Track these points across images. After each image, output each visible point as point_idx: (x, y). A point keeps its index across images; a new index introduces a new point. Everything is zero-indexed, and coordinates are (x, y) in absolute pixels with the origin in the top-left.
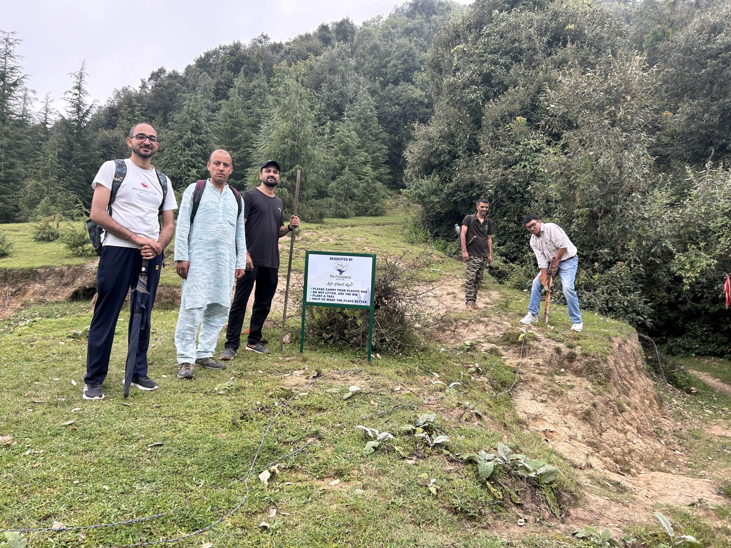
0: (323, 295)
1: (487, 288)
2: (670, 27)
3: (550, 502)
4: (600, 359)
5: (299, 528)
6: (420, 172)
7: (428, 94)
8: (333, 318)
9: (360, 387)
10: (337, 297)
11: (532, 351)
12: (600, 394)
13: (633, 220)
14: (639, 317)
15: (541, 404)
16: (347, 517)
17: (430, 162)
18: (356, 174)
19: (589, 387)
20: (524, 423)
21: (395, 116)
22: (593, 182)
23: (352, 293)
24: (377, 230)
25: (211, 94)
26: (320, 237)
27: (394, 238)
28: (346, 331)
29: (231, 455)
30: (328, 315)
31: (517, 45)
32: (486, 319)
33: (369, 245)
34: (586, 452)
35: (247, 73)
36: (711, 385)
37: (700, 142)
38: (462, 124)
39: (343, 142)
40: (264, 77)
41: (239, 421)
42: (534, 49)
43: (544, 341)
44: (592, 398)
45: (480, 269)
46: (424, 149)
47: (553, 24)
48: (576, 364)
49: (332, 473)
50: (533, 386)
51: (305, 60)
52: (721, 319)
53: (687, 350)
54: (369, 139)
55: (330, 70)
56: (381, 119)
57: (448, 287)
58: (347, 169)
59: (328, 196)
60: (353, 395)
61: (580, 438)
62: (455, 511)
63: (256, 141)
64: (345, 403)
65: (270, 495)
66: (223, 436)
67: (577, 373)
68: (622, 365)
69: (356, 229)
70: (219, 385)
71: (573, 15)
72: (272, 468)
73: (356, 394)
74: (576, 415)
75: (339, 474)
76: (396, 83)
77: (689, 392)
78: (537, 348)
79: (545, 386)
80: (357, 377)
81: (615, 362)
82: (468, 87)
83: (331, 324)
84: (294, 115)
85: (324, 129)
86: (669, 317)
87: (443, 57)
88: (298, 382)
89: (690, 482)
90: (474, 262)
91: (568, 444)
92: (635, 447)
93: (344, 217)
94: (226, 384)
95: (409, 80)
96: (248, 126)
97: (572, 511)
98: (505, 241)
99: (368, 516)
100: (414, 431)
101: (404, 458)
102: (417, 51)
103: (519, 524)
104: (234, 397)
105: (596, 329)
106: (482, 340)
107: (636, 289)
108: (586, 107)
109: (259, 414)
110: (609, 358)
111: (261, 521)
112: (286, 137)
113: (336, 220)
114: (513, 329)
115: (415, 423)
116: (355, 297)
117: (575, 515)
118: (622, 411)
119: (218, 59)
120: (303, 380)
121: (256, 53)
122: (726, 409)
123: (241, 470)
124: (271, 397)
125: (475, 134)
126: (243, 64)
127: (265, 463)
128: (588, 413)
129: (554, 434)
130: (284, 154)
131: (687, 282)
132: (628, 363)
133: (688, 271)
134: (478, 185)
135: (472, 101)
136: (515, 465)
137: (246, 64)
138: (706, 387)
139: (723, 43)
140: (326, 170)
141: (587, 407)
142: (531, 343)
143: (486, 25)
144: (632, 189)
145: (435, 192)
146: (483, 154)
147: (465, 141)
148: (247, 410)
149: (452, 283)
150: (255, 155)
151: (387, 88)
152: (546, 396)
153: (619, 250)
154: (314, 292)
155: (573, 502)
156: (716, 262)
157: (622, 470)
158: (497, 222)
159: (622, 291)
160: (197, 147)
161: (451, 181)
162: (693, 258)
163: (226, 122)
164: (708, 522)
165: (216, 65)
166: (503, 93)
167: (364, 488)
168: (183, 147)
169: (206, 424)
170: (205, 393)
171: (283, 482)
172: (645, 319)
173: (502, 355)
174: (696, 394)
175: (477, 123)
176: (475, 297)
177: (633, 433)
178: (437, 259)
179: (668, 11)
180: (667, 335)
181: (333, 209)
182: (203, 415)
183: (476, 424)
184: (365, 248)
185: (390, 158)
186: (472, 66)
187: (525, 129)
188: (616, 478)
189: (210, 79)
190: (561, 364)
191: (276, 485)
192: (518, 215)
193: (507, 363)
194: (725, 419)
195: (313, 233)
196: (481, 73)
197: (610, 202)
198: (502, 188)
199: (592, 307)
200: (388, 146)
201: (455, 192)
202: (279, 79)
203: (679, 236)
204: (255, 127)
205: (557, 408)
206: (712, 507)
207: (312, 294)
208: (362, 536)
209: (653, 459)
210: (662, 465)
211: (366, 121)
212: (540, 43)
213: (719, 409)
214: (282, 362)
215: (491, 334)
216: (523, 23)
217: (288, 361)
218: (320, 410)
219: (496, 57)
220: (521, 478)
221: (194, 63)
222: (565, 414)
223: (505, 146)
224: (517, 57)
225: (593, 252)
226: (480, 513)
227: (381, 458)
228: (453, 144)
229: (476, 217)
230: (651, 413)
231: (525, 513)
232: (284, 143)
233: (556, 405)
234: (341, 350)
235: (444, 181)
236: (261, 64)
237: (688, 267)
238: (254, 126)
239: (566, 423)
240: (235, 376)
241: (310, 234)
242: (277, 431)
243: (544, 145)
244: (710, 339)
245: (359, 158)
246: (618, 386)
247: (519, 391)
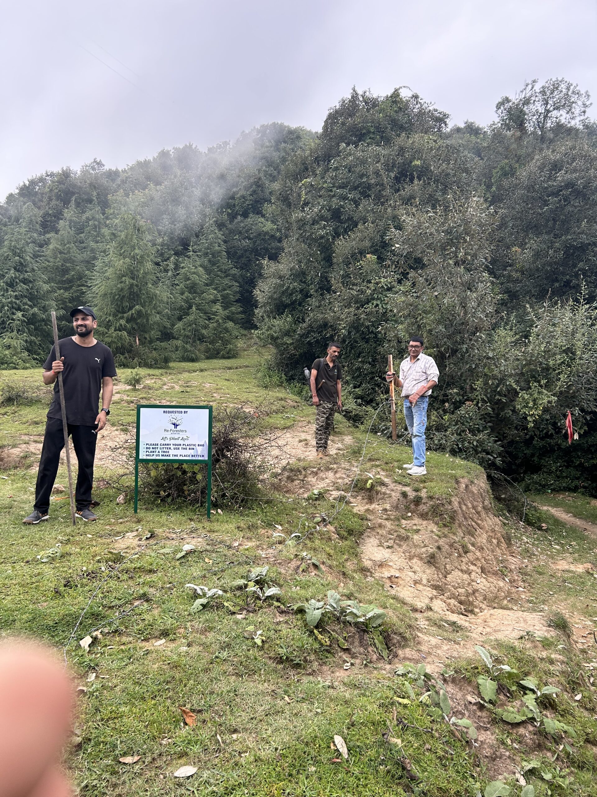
0: (157, 450)
1: (340, 433)
2: (517, 162)
3: (378, 644)
4: (445, 501)
5: (117, 689)
6: (272, 312)
7: (279, 227)
8: (171, 474)
9: (195, 546)
10: (172, 452)
11: (380, 496)
12: (445, 536)
13: (479, 360)
14: (489, 456)
15: (389, 550)
16: (168, 674)
17: (282, 302)
18: (205, 313)
19: (434, 530)
20: (368, 570)
21: (246, 251)
22: (439, 322)
23: (188, 447)
24: (228, 374)
25: (38, 227)
26: (165, 384)
27: (247, 382)
28: (185, 488)
29: (51, 623)
30: (166, 471)
31: (365, 180)
32: (335, 466)
33: (219, 391)
34: (430, 596)
35: (79, 203)
36: (563, 521)
37: (547, 278)
38: (312, 262)
39: (189, 279)
40: (98, 208)
41: (62, 589)
42: (383, 184)
43: (392, 486)
44: (437, 541)
45: (330, 414)
46: (274, 288)
47: (400, 160)
48: (423, 508)
49: (157, 633)
50: (380, 532)
51: (144, 189)
52: (573, 454)
53: (544, 486)
54: (218, 276)
55: (173, 201)
56: (231, 254)
57: (302, 434)
58: (194, 308)
59: (174, 338)
60: (187, 554)
61: (425, 581)
62: (280, 660)
63: (91, 279)
64: (178, 563)
65: (90, 660)
66: (43, 606)
67: (424, 516)
68: (470, 505)
69: (205, 373)
70: (42, 553)
71: (419, 151)
72: (94, 634)
73: (190, 553)
74: (421, 559)
75: (165, 634)
76: (245, 215)
77: (540, 529)
78: (385, 494)
79: (392, 532)
80: (194, 535)
81: (459, 503)
82: (318, 223)
83: (169, 481)
84: (132, 251)
85: (168, 265)
86: (525, 454)
87: (292, 190)
88: (128, 544)
89: (524, 616)
90: (324, 408)
91: (412, 589)
92: (479, 586)
93: (193, 360)
94: (51, 551)
95: (259, 213)
96: (82, 262)
97: (400, 652)
98: (361, 383)
99: (190, 671)
100: (246, 586)
101: (234, 613)
102: (267, 182)
103: (345, 668)
104: (58, 565)
105: (444, 471)
106: (331, 488)
107: (485, 428)
108: (429, 246)
109: (84, 580)
110: (453, 499)
111: (78, 685)
112: (123, 276)
113: (184, 364)
114: (361, 475)
115: (247, 578)
116: (192, 451)
117: (402, 656)
118: (466, 552)
119: (44, 187)
120: (136, 542)
121: (88, 182)
122: (573, 543)
123: (61, 637)
124: (99, 561)
125: (326, 272)
126: (73, 193)
127: (85, 629)
128: (433, 556)
129: (399, 580)
130: (122, 294)
131: (531, 420)
132: (475, 503)
133: (531, 408)
134: (332, 326)
135: (322, 237)
136: (343, 611)
137: (78, 193)
138: (557, 522)
139: (563, 181)
140: (171, 310)
141: (431, 550)
142: (379, 488)
143: (334, 158)
144: (476, 328)
145: (287, 333)
146: (335, 293)
147: (317, 280)
148: (71, 577)
149: (305, 429)
150: (90, 295)
151: (236, 221)
152: (392, 541)
153: (468, 390)
154: (147, 448)
155: (403, 643)
156: (556, 398)
157: (466, 611)
158: (351, 363)
159: (472, 431)
160: (22, 287)
161: (305, 322)
162: (536, 396)
163: (56, 258)
164: (533, 653)
165: (43, 194)
166: (351, 230)
167: (189, 645)
168: (5, 287)
169: (26, 594)
170: (27, 562)
171: (106, 646)
172: (494, 457)
173: (351, 503)
174: (546, 531)
175: (328, 260)
176: (326, 443)
177: (477, 573)
178: (292, 403)
179: (514, 146)
180: (525, 473)
181: (179, 353)
182: (23, 586)
183: (313, 574)
184: (215, 395)
185: (242, 295)
186: (321, 201)
187: (376, 267)
188: (454, 617)
189: (36, 210)
190: (407, 509)
191: (98, 649)
192: (372, 356)
193: (355, 510)
194: (571, 553)
195: (157, 381)
196: (330, 208)
197: (456, 342)
198: (354, 328)
199: (443, 449)
200: (239, 282)
201: (309, 333)
202: (116, 212)
203: (522, 374)
204: (89, 264)
205: (404, 553)
206: (538, 639)
207: (145, 450)
208: (182, 690)
209: (496, 597)
210: (505, 602)
211: (213, 256)
212: (387, 178)
213: (566, 544)
214: (114, 524)
215: (340, 481)
216: (370, 158)
217: (121, 523)
218: (151, 571)
219: (344, 191)
220: (350, 624)
221: (17, 191)
222: (411, 558)
223: (356, 285)
224: (366, 192)
225: (442, 392)
226: (306, 661)
227: (208, 615)
228: (305, 282)
229: (325, 361)
230: (498, 552)
231: (352, 658)
232: (121, 282)
233: (402, 550)
234: (179, 508)
235: (297, 321)
236: (95, 194)
237: (531, 405)
238: (88, 262)
239: (411, 568)
240: (61, 542)
241: (153, 381)
242: (102, 595)
243: (395, 284)
244: (564, 474)
245: (207, 297)
246: (463, 528)
247: (366, 539)
